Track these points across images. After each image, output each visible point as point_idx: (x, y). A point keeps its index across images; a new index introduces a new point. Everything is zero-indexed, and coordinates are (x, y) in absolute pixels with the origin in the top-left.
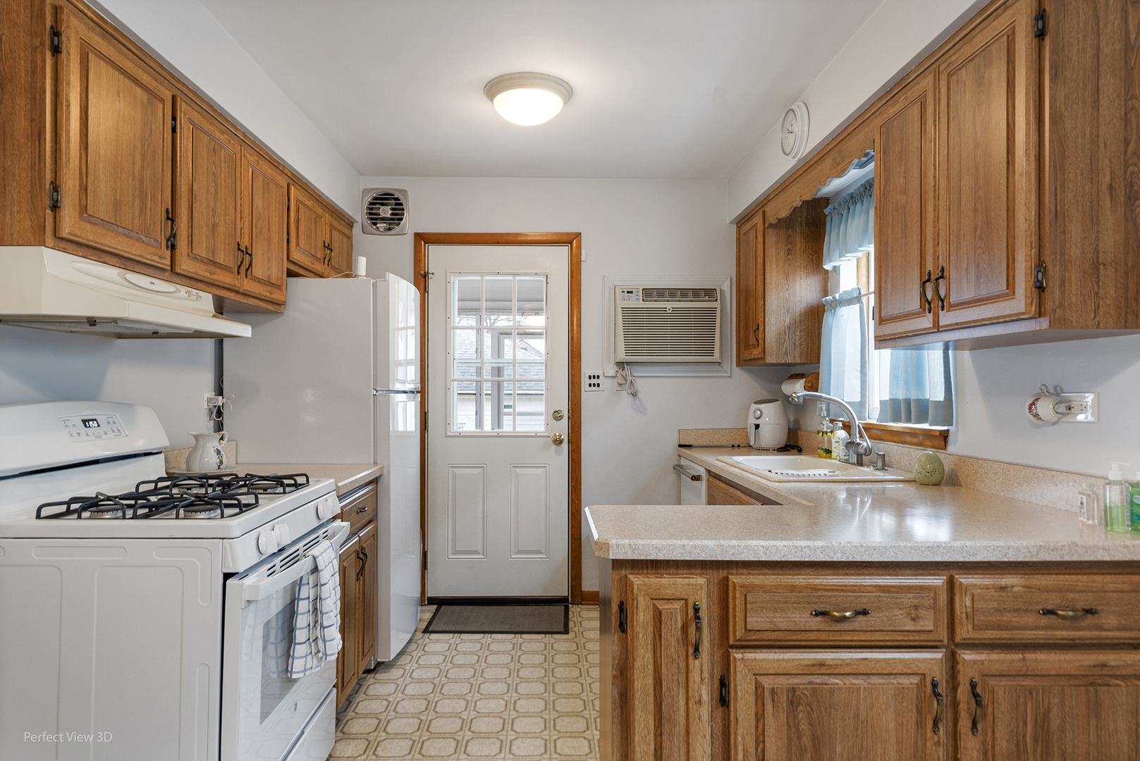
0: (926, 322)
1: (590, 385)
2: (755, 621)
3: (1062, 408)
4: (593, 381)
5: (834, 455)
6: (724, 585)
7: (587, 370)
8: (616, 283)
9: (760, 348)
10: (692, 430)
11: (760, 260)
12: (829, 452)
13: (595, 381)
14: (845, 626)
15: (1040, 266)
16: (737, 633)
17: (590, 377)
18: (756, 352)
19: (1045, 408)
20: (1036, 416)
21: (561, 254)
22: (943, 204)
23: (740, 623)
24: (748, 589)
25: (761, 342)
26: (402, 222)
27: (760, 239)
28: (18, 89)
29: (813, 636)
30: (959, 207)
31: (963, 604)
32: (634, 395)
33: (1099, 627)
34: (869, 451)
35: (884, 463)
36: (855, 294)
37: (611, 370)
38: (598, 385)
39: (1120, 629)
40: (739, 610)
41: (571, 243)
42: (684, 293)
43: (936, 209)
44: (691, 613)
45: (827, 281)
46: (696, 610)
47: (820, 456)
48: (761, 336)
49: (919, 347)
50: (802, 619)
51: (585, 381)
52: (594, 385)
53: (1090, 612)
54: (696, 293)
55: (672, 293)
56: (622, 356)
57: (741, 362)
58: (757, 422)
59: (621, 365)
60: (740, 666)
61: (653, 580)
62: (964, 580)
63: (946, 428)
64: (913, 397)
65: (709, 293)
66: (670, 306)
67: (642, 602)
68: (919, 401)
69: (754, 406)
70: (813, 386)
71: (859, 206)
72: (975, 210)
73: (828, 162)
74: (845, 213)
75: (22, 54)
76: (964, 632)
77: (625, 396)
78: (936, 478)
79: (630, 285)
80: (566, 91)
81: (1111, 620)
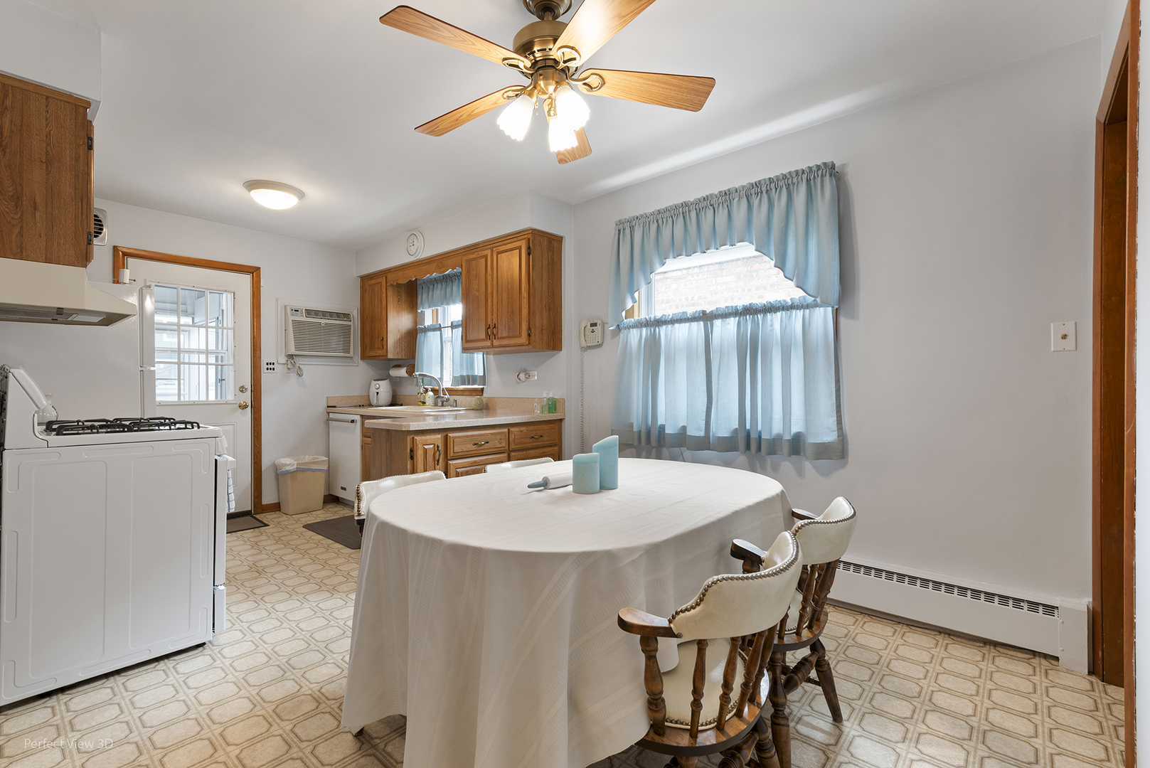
0: (488, 343)
1: (267, 369)
2: (457, 449)
3: (527, 376)
4: (269, 366)
5: (427, 404)
6: (446, 437)
7: (265, 358)
8: (286, 304)
9: (385, 350)
10: (336, 397)
11: (384, 303)
12: (424, 403)
13: (272, 366)
14: (482, 448)
15: (529, 329)
16: (451, 454)
17: (267, 364)
18: (380, 352)
19: (522, 376)
20: (519, 379)
21: (246, 279)
22: (495, 300)
23: (452, 451)
24: (454, 438)
25: (385, 347)
26: (101, 236)
27: (384, 291)
28: (64, 167)
29: (473, 452)
30: (502, 303)
31: (512, 437)
32: (300, 375)
33: (543, 441)
34: (448, 400)
35: (456, 404)
36: (438, 326)
37: (283, 359)
38: (274, 369)
39: (547, 441)
40: (452, 446)
41: (253, 273)
42: (331, 315)
43: (492, 301)
44: (436, 449)
45: (418, 318)
46: (438, 447)
47: (419, 405)
48: (385, 344)
49: (472, 353)
50: (470, 447)
51: (264, 367)
52: (271, 369)
53: (541, 436)
54: (339, 316)
55: (324, 314)
56: (292, 351)
57: (363, 357)
58: (377, 391)
59: (291, 356)
60: (452, 466)
61: (423, 438)
62: (512, 429)
63: (482, 387)
64: (470, 374)
65: (346, 316)
66: (323, 321)
67: (420, 446)
68: (472, 376)
69: (374, 383)
70: (411, 371)
71: (439, 285)
72: (508, 305)
73: (434, 265)
74: (431, 287)
75: (68, 146)
76: (512, 446)
77: (293, 376)
78: (481, 407)
79: (297, 305)
80: (301, 195)
81: (545, 438)
